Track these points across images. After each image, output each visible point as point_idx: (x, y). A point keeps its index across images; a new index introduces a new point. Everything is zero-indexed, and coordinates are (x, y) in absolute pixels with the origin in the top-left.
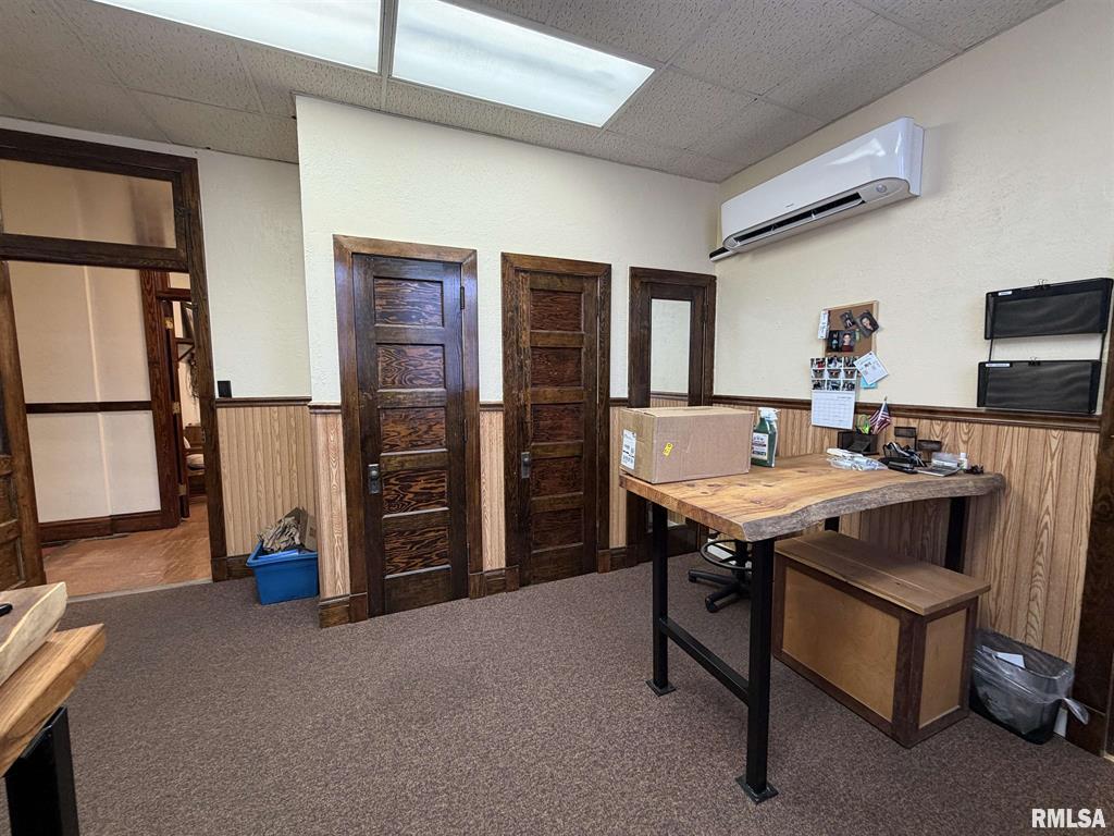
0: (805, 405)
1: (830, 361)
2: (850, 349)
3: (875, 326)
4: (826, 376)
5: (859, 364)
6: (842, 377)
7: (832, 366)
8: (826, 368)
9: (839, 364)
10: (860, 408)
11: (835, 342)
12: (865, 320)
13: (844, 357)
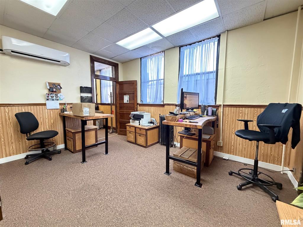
0: (45, 104)
1: (51, 94)
2: (55, 92)
3: (61, 88)
4: (50, 97)
5: (59, 95)
6: (54, 98)
7: (51, 95)
8: (50, 96)
9: (53, 95)
10: (60, 104)
11: (51, 90)
12: (59, 86)
13: (54, 93)
